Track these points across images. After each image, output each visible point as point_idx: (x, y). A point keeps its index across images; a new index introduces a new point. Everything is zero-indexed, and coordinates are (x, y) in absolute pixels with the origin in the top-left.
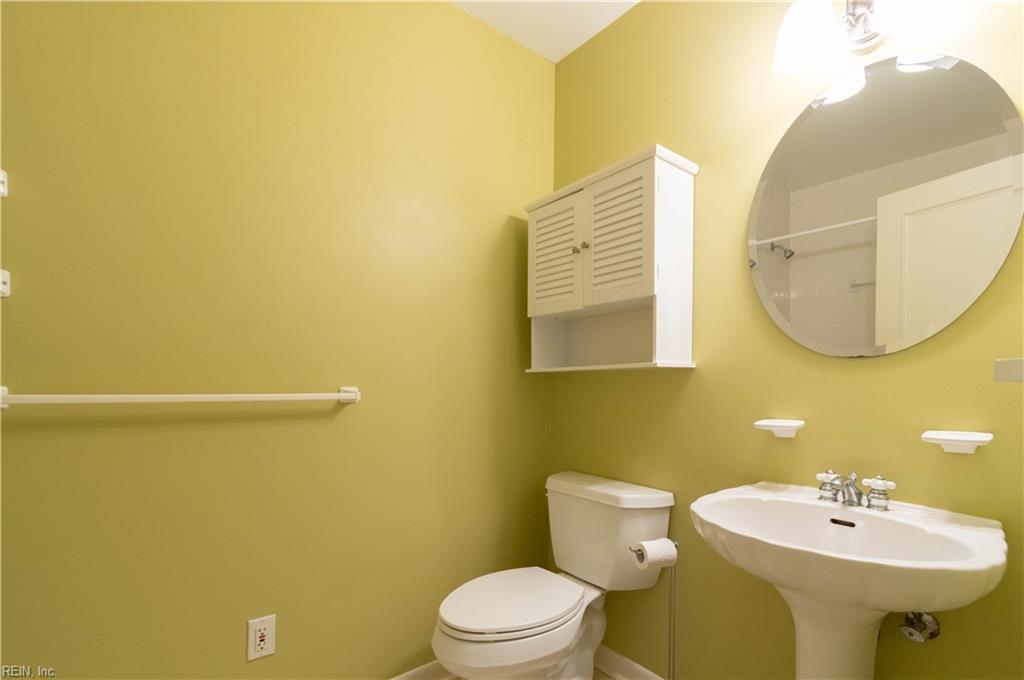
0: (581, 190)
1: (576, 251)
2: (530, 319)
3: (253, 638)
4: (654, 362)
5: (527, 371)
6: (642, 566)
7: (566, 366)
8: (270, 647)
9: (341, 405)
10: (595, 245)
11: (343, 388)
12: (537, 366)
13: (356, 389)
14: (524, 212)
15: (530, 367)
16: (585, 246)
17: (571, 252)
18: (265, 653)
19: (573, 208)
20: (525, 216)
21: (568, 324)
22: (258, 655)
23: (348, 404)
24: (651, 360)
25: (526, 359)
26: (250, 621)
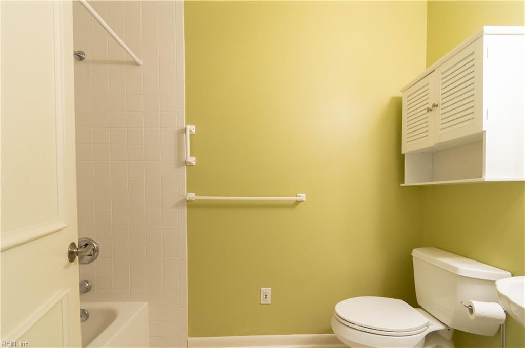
0: (434, 71)
1: (429, 110)
2: (404, 154)
3: (263, 296)
4: (483, 177)
5: (402, 185)
6: (472, 317)
7: (432, 181)
8: (269, 301)
9: (298, 202)
10: (442, 104)
11: (298, 195)
12: (409, 181)
13: (304, 195)
14: (401, 93)
15: (403, 183)
16: (435, 106)
17: (426, 112)
18: (266, 303)
19: (428, 84)
20: (400, 94)
21: (433, 155)
22: (264, 303)
23: (300, 202)
24: (482, 177)
25: (401, 178)
26: (262, 288)
